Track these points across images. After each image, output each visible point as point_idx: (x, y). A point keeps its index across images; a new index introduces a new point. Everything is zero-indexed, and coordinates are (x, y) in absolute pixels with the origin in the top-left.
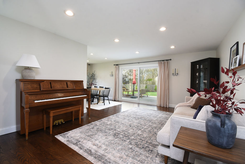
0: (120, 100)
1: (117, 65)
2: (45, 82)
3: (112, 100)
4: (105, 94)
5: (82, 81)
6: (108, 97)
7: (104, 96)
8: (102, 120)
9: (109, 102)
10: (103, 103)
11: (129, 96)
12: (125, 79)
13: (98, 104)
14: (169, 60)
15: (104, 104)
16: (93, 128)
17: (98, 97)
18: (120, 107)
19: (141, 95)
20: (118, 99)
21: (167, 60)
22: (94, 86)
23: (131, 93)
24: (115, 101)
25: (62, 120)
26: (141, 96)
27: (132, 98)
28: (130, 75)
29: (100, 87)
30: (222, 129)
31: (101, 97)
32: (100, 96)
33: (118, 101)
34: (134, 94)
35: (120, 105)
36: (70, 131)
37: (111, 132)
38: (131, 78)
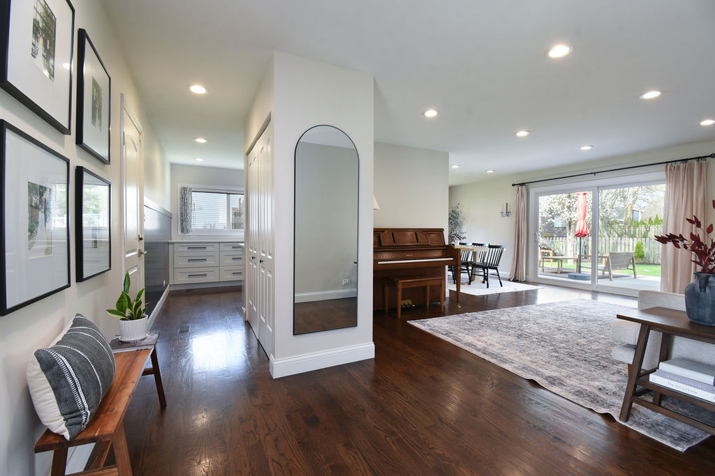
0: (531, 280)
1: (522, 184)
2: (386, 232)
3: (509, 280)
4: (488, 262)
5: (442, 230)
6: (496, 269)
7: (485, 267)
8: (487, 313)
9: (501, 283)
10: (484, 282)
11: (562, 273)
12: (549, 220)
13: (470, 284)
14: (707, 159)
15: (488, 284)
16: (471, 321)
17: (470, 268)
18: (531, 294)
19: (609, 271)
20: (526, 278)
21: (698, 158)
22: (459, 242)
23: (570, 265)
24: (515, 280)
25: (410, 302)
26: (610, 274)
27: (575, 277)
28: (569, 207)
29: (474, 244)
30: (702, 294)
31: (477, 269)
32: (475, 266)
33: (526, 282)
34: (580, 267)
35: (535, 292)
36: (430, 319)
37: (512, 332)
38: (571, 216)
